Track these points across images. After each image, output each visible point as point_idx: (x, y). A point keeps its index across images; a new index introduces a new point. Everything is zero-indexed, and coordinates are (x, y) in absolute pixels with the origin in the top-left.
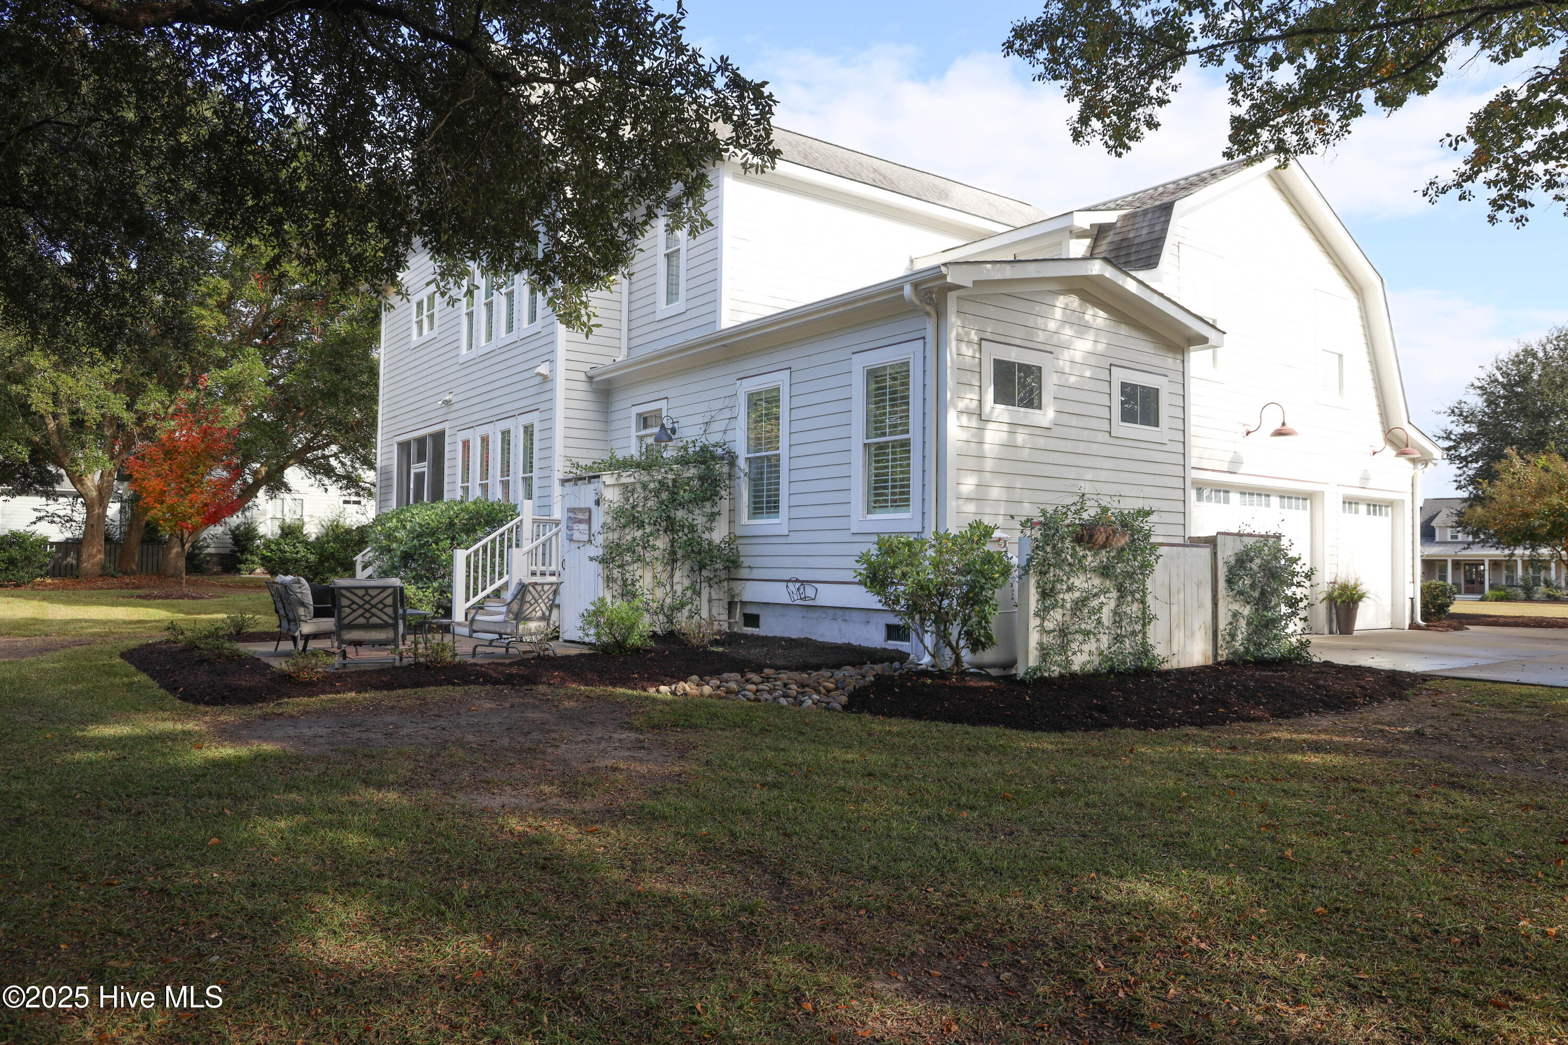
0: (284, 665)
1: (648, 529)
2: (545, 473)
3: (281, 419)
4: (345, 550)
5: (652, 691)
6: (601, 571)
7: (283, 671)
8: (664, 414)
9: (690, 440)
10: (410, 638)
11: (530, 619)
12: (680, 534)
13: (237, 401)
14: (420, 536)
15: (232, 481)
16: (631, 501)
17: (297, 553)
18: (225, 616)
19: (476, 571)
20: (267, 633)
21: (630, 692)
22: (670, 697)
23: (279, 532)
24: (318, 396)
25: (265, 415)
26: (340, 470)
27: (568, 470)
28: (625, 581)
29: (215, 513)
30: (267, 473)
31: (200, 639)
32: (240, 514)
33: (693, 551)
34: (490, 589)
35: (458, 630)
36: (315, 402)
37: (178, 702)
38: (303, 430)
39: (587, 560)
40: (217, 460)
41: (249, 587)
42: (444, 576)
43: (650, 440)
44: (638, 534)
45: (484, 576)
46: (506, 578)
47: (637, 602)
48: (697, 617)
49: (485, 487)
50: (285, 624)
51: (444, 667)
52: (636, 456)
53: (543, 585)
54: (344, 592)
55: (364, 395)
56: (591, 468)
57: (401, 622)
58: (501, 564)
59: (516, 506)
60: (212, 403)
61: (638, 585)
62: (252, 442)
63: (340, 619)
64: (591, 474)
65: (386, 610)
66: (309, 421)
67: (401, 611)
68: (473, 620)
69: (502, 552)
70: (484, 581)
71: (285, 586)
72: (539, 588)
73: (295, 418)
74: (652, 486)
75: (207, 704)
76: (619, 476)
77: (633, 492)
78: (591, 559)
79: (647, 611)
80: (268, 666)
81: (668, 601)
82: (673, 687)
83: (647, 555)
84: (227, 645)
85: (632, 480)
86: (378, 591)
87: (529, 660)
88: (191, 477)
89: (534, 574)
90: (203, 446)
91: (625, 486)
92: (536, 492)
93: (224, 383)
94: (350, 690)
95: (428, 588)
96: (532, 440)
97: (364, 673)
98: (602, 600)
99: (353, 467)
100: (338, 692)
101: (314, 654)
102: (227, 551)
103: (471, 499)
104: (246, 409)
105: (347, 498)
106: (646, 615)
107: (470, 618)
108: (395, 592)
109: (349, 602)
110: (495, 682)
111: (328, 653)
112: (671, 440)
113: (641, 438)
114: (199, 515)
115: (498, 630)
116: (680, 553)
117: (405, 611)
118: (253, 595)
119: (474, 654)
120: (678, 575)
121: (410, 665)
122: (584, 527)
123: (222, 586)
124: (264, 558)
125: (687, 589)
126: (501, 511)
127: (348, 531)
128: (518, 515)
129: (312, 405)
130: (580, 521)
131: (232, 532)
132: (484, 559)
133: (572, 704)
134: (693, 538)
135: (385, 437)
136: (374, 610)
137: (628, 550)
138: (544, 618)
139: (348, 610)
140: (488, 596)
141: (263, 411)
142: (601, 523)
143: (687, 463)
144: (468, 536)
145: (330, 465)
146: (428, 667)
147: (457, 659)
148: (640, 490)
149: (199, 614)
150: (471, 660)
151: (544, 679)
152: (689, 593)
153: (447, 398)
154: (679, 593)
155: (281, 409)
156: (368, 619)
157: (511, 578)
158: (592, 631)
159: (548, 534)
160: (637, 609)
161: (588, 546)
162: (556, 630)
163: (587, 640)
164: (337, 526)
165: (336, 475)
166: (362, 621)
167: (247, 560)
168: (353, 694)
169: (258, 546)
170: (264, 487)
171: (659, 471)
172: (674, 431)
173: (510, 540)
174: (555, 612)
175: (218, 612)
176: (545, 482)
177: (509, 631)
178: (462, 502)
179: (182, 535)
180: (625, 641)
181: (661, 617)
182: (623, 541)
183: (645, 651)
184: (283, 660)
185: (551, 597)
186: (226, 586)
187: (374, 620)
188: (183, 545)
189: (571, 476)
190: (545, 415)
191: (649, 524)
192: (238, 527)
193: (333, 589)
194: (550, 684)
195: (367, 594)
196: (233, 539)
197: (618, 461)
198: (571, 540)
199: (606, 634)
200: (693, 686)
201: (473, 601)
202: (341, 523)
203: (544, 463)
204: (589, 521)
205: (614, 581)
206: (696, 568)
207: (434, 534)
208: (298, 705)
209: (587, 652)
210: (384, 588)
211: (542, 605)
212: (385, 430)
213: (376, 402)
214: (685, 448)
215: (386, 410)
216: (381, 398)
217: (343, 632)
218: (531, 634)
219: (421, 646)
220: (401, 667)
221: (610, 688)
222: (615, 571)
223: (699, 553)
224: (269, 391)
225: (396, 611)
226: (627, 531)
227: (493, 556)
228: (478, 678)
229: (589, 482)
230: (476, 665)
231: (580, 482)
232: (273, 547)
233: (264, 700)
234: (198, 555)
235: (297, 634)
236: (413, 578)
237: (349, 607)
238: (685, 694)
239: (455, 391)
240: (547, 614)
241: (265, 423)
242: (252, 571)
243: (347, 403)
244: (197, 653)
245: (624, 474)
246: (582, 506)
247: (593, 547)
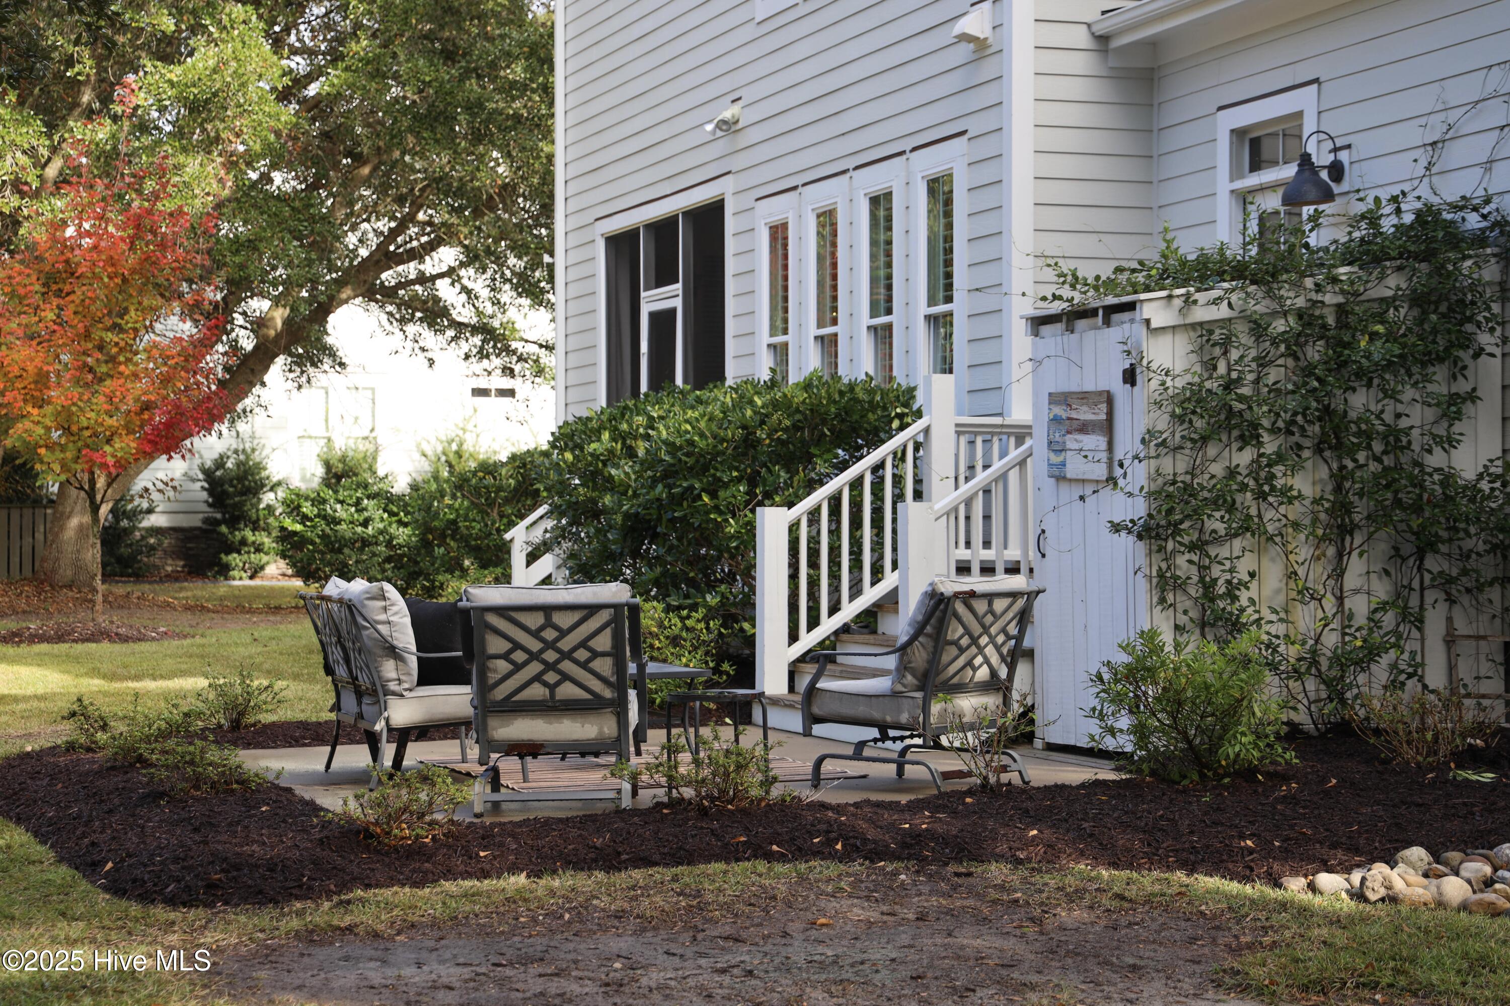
0: (353, 805)
1: (1270, 445)
2: (986, 302)
3: (313, 187)
4: (484, 513)
5: (1295, 885)
6: (1142, 560)
7: (350, 820)
8: (1309, 125)
9: (1384, 195)
10: (656, 737)
11: (960, 688)
12: (1361, 457)
13: (211, 143)
14: (670, 474)
15: (205, 344)
16: (1222, 368)
17: (365, 523)
18: (202, 683)
19: (813, 564)
20: (303, 725)
21: (1234, 887)
22: (1347, 904)
23: (320, 471)
24: (406, 122)
25: (278, 177)
26: (464, 314)
27: (1048, 291)
28: (1208, 586)
29: (168, 425)
30: (287, 322)
31: (147, 739)
32: (224, 428)
33: (1398, 502)
34: (849, 610)
35: (776, 718)
36: (396, 137)
37: (102, 898)
38: (372, 211)
39: (1105, 529)
40: (168, 294)
41: (251, 611)
42: (730, 578)
43: (1273, 202)
44: (1244, 458)
45: (835, 576)
46: (890, 580)
47: (1243, 644)
48: (1412, 685)
49: (829, 344)
50: (349, 701)
51: (744, 811)
52: (1234, 250)
53: (990, 597)
54: (493, 620)
55: (517, 118)
56: (1110, 285)
57: (632, 694)
58: (877, 546)
59: (910, 392)
60: (150, 150)
61: (1244, 596)
62: (251, 245)
63: (484, 690)
64: (1111, 300)
65: (596, 665)
66: (382, 190)
67: (632, 668)
68: (812, 691)
69: (877, 512)
70: (835, 589)
71: (349, 606)
72: (981, 606)
73: (349, 182)
74: (1279, 326)
75: (172, 902)
76: (1189, 301)
77: (1226, 344)
78: (1116, 528)
79: (1273, 666)
80: (313, 808)
81: (1331, 640)
82: (1356, 877)
83: (1269, 515)
84: (213, 754)
85: (1223, 311)
86: (576, 616)
87: (961, 795)
88: (109, 336)
89: (963, 569)
90: (132, 260)
91: (1204, 329)
92: (961, 354)
93: (179, 99)
94: (514, 869)
95: (694, 608)
96: (948, 214)
97: (547, 824)
98: (1149, 637)
99: (496, 302)
100: (485, 875)
101: (425, 777)
102: (195, 521)
103: (794, 378)
104: (231, 163)
105: (482, 383)
106: (1269, 677)
107: (803, 683)
108: (615, 622)
109: (505, 646)
110: (874, 854)
111: (461, 777)
112: (1328, 196)
113: (1244, 198)
114: (130, 432)
115: (876, 715)
116: (1361, 509)
117: (641, 667)
118: (264, 631)
119: (816, 779)
120: (1355, 567)
121: (659, 805)
122: (1095, 441)
123: (188, 608)
124: (286, 536)
125: (1383, 607)
126: (873, 406)
127: (488, 468)
128: (919, 414)
129: (389, 149)
130: (1084, 428)
131: (208, 474)
132: (835, 533)
133: (1079, 914)
134: (1398, 467)
135: (574, 222)
136: (567, 666)
137: (1215, 504)
138: (995, 685)
139: (503, 666)
140: (845, 629)
141: (274, 166)
142: (1140, 430)
143: (1377, 260)
144: (792, 473)
145: (437, 300)
146: (703, 812)
147: (776, 792)
148: (1246, 339)
149: (137, 678)
150: (809, 795)
151: (1002, 848)
152: (1389, 619)
153: (727, 115)
154: (1360, 620)
155: (316, 162)
156: (552, 688)
157: (904, 578)
158: (1124, 722)
159: (997, 465)
160: (1246, 661)
161: (1106, 492)
162: (1027, 714)
163: (1110, 743)
164: (459, 455)
165: (454, 324)
166: (537, 692)
167: (244, 542)
168: (521, 879)
169: (270, 509)
170: (281, 361)
171: (1297, 285)
172: (1337, 171)
173: (898, 480)
174: (1022, 669)
175: (184, 674)
176: (985, 328)
177: (904, 718)
178: (772, 384)
179: (92, 482)
180: (1213, 749)
181: (1311, 684)
182: (1203, 479)
183: (1268, 775)
184: (348, 793)
185: (1013, 630)
186: (197, 608)
187: (568, 691)
188: (95, 509)
189: (1057, 307)
190: (985, 148)
191: (1274, 431)
192: (220, 463)
193: (466, 612)
194: (1019, 862)
195: (549, 623)
196: (211, 491)
197: (1183, 263)
198: (1060, 477)
199: (1162, 729)
200: (1416, 878)
201: (808, 640)
202: (468, 447)
203: (984, 277)
204: (1108, 427)
205: (1179, 585)
206: (1407, 549)
207: (705, 468)
208: (389, 906)
209: (1112, 776)
210: (592, 609)
211: (990, 651)
212: (573, 205)
213: (548, 134)
214: (1372, 218)
215: (573, 153)
216: (559, 124)
217: (493, 722)
218: (963, 728)
219: (685, 757)
220: (635, 812)
221: (1180, 876)
222: (1181, 561)
223: (1417, 509)
224: (289, 112)
225: (620, 667)
226: (1212, 451)
227: (856, 523)
228: (830, 843)
229: (1107, 323)
230: (824, 806)
231: (1081, 324)
232: (307, 508)
233: (307, 893)
234: (127, 532)
235: (379, 726)
236: (657, 583)
237: (506, 656)
238: (1392, 899)
239: (748, 95)
240: (1003, 673)
241: (283, 198)
242: (256, 571)
243: (478, 137)
244: (142, 775)
245: (1202, 297)
246: (1089, 387)
247: (1119, 496)
